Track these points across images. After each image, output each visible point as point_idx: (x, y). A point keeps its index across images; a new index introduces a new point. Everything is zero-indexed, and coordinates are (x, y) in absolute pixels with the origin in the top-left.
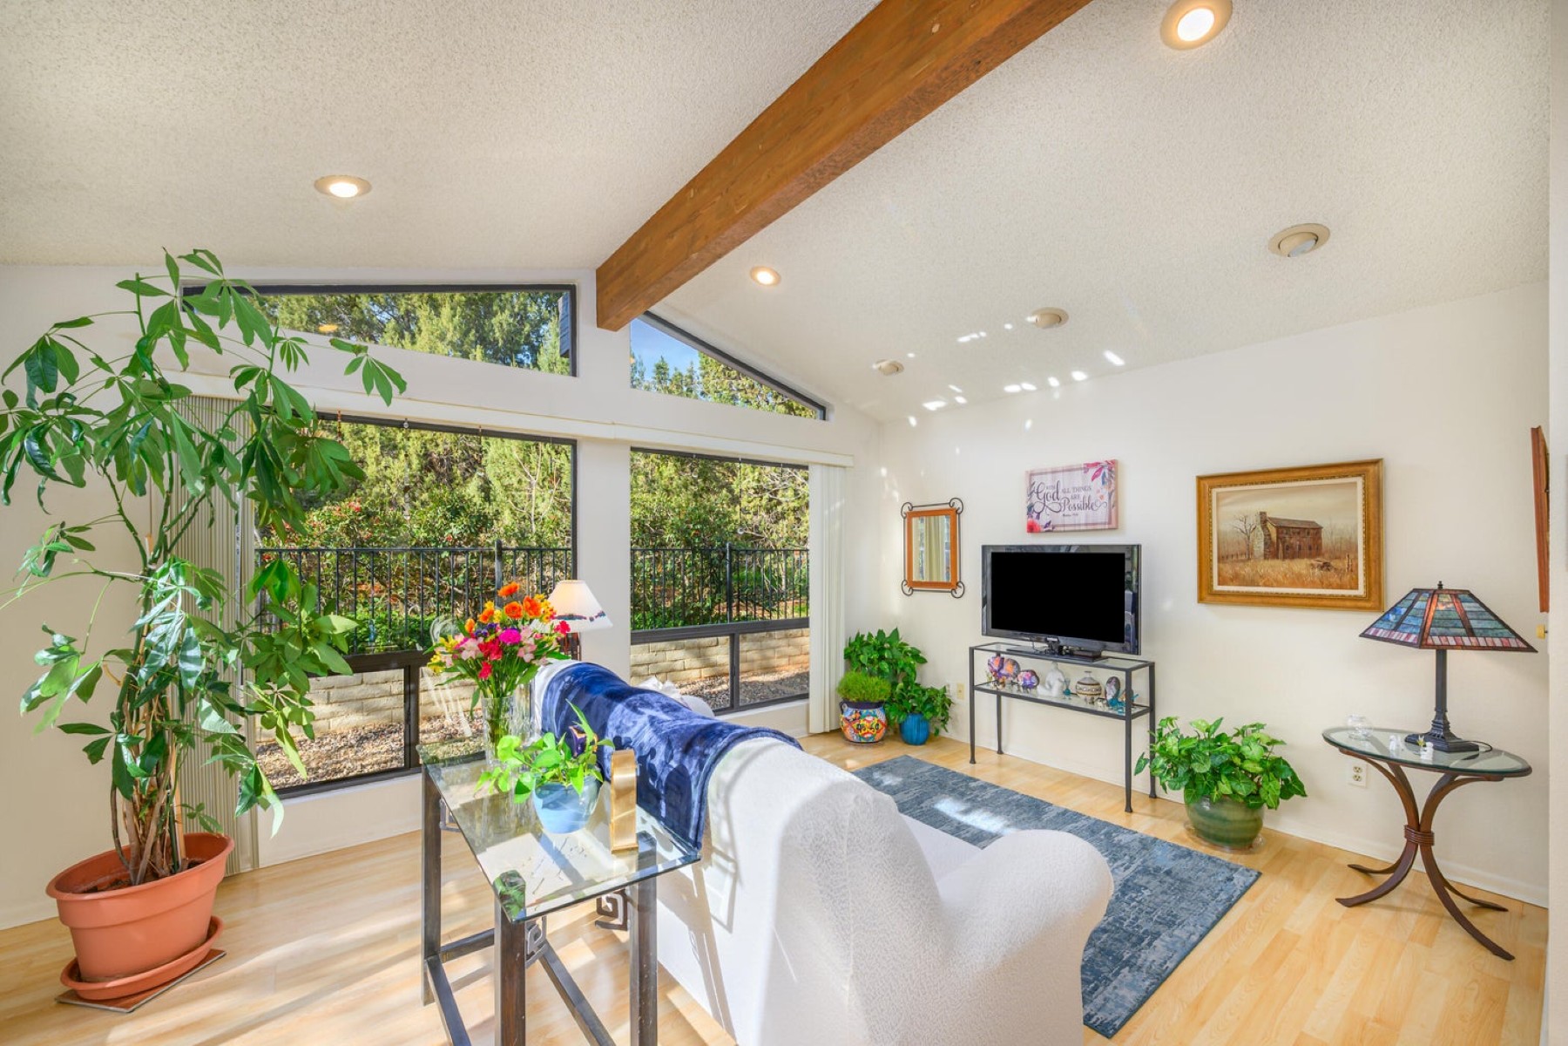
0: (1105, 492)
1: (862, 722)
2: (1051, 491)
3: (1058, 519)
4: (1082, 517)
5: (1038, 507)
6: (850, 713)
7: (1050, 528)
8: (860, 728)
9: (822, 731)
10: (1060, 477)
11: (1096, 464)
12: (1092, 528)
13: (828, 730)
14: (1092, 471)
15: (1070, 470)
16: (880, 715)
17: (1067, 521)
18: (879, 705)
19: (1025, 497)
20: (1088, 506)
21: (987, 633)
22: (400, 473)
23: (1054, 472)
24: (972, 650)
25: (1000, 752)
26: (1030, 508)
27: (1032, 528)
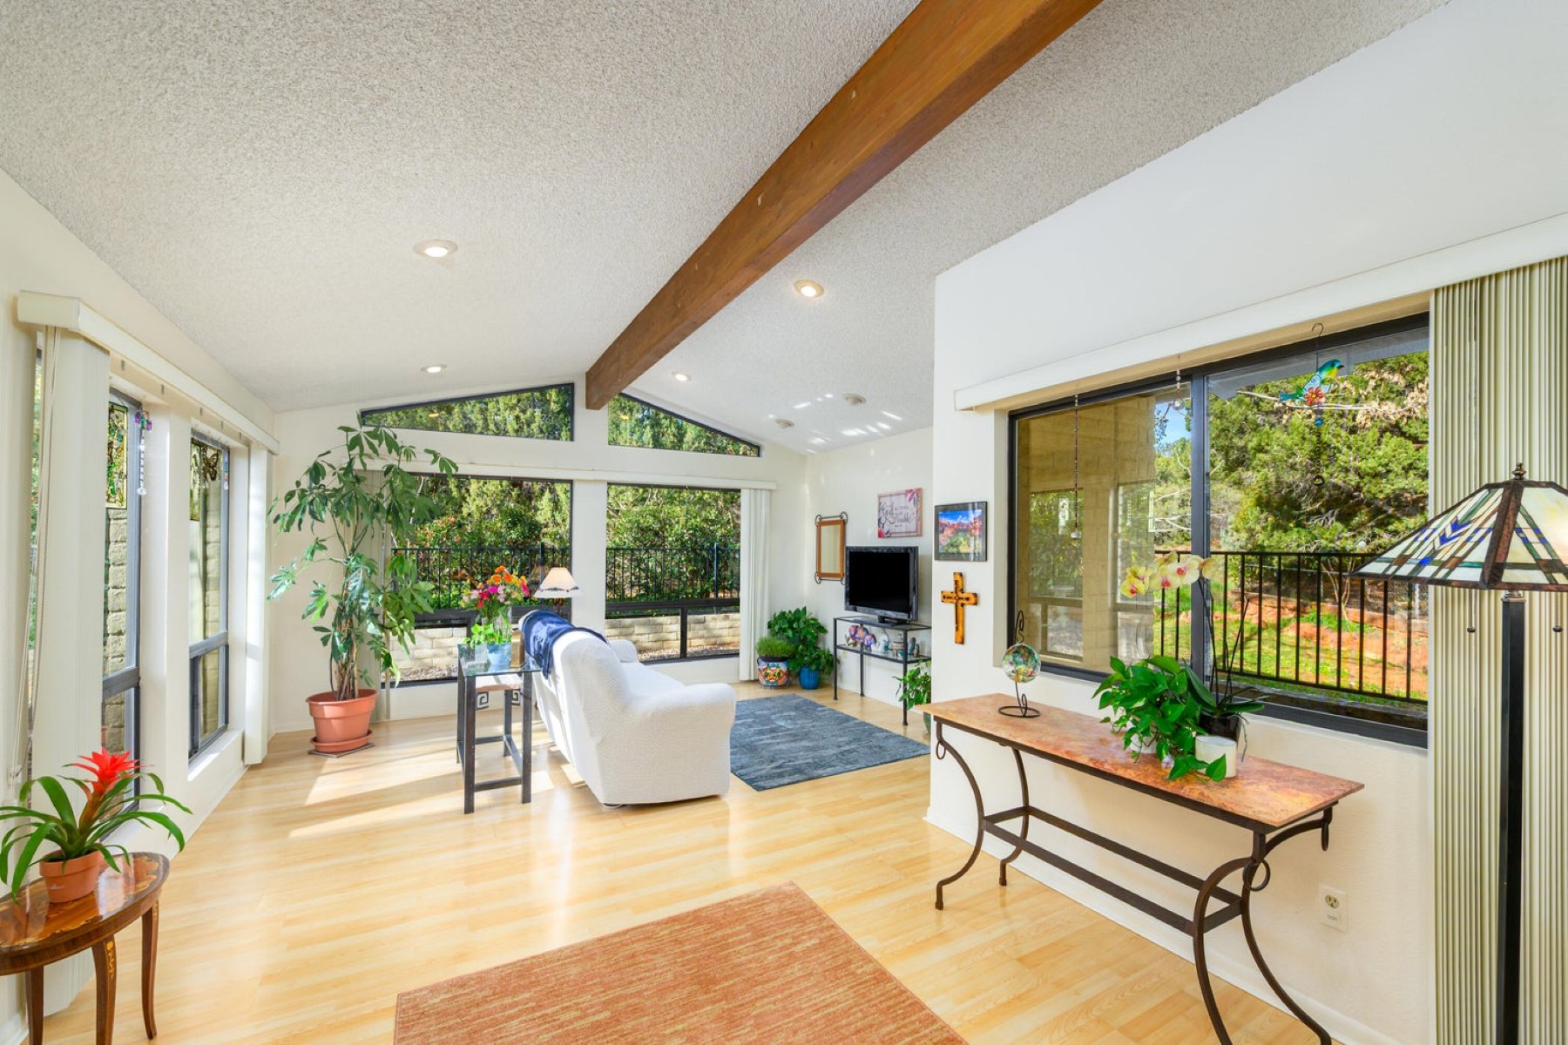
0: (915, 510)
1: (768, 671)
2: (889, 509)
3: (893, 529)
4: (904, 527)
5: (883, 521)
6: (763, 665)
7: (889, 535)
8: (767, 675)
9: (747, 678)
10: (894, 498)
11: (911, 491)
12: (909, 534)
13: (752, 678)
14: (909, 495)
15: (898, 494)
16: (783, 667)
17: (898, 530)
18: (782, 660)
19: (877, 513)
20: (906, 520)
21: (847, 609)
22: (493, 489)
23: (891, 495)
24: (835, 621)
25: (862, 694)
26: (879, 520)
27: (880, 535)
